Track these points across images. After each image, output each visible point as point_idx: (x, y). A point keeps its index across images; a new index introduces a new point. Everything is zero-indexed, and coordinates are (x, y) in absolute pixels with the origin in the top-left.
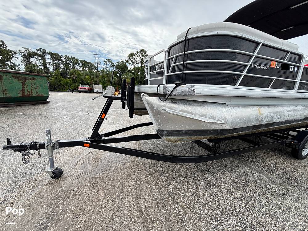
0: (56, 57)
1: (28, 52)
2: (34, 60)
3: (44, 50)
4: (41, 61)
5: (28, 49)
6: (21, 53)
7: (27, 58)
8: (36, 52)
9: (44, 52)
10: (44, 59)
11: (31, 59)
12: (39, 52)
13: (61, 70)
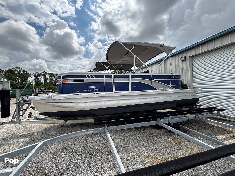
0: (51, 75)
1: (37, 74)
2: (40, 77)
3: (46, 72)
4: (44, 78)
5: (38, 72)
6: (34, 74)
7: (36, 77)
8: (42, 73)
9: (46, 73)
10: (45, 76)
11: (39, 77)
12: (43, 74)
13: (53, 81)
